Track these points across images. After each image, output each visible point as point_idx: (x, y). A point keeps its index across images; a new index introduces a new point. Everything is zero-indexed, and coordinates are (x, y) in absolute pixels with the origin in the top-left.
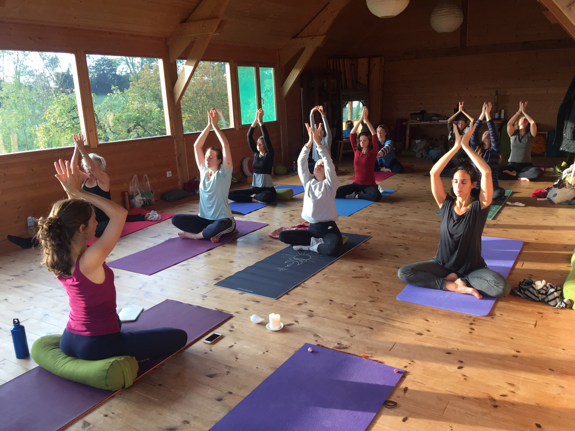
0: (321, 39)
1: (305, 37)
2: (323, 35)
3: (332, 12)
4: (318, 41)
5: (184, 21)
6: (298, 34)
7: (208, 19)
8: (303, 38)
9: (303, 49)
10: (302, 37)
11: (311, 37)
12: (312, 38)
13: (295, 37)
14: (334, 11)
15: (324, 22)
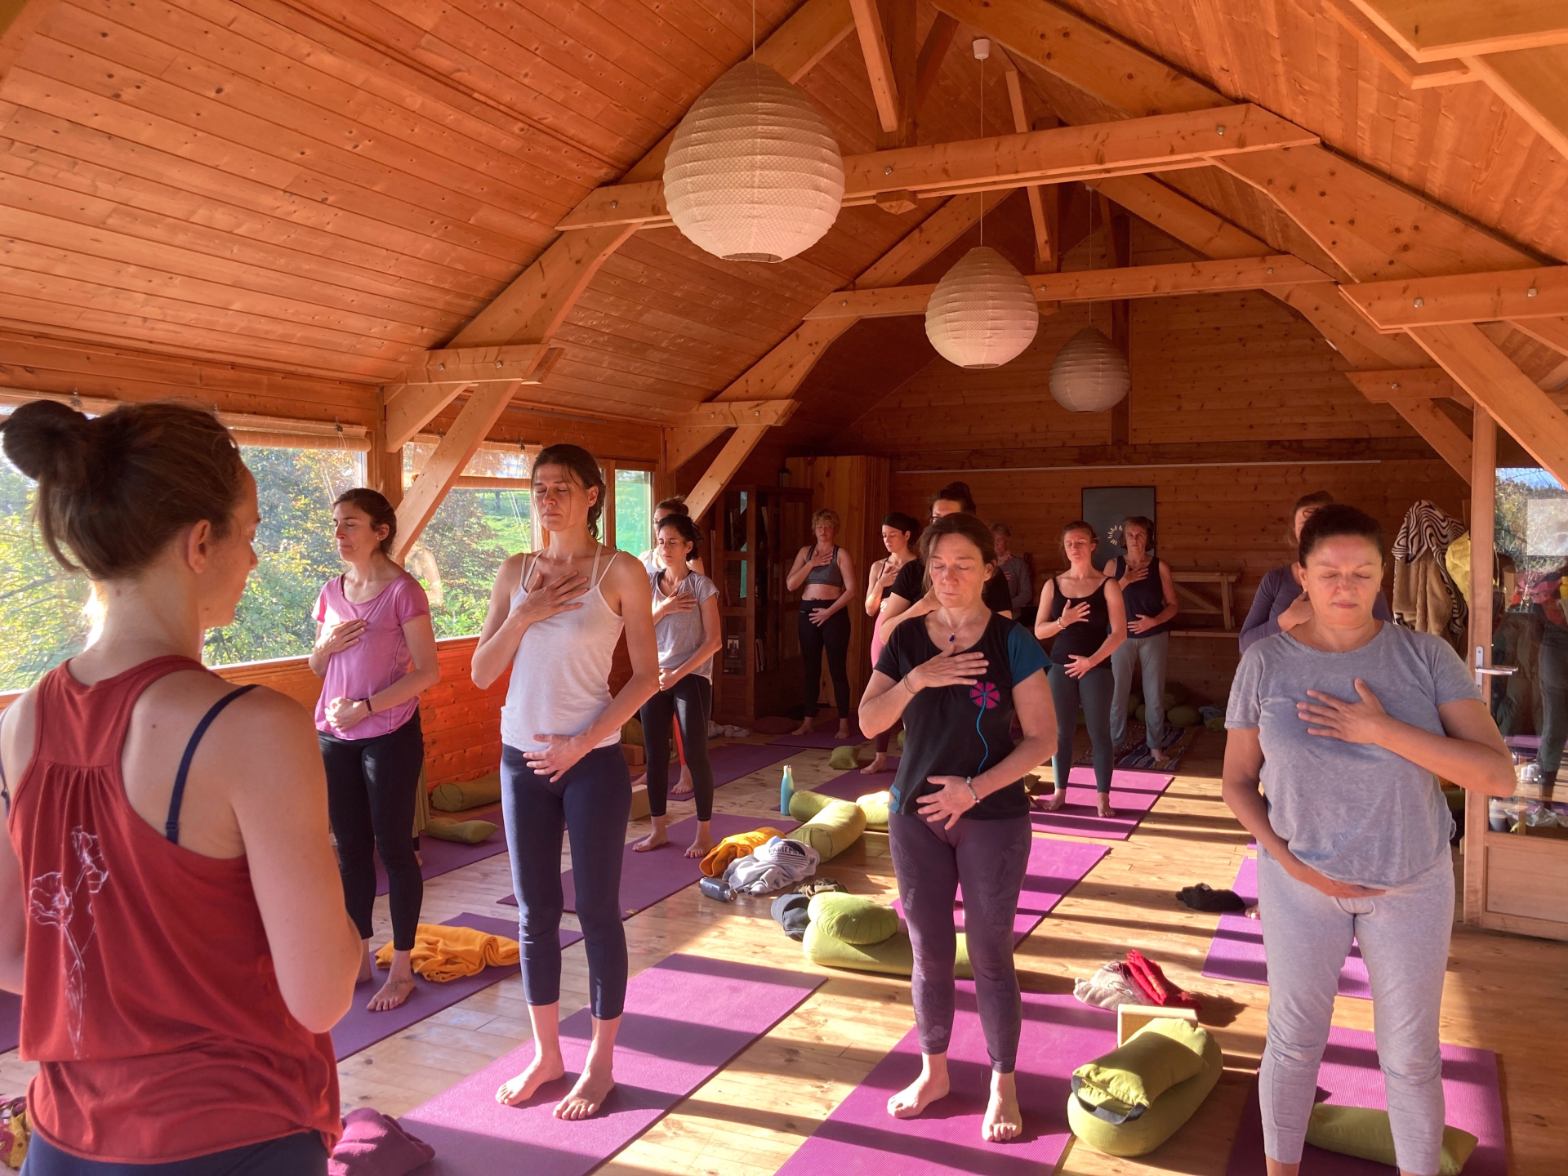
0: (782, 406)
1: (737, 400)
2: (786, 398)
3: (811, 345)
4: (774, 413)
5: (440, 345)
6: (718, 393)
7: (510, 343)
8: (733, 403)
9: (730, 432)
10: (730, 400)
11: (756, 402)
12: (758, 405)
13: (711, 398)
14: (817, 343)
15: (791, 366)
